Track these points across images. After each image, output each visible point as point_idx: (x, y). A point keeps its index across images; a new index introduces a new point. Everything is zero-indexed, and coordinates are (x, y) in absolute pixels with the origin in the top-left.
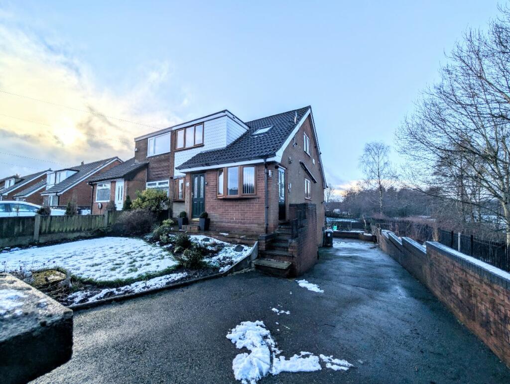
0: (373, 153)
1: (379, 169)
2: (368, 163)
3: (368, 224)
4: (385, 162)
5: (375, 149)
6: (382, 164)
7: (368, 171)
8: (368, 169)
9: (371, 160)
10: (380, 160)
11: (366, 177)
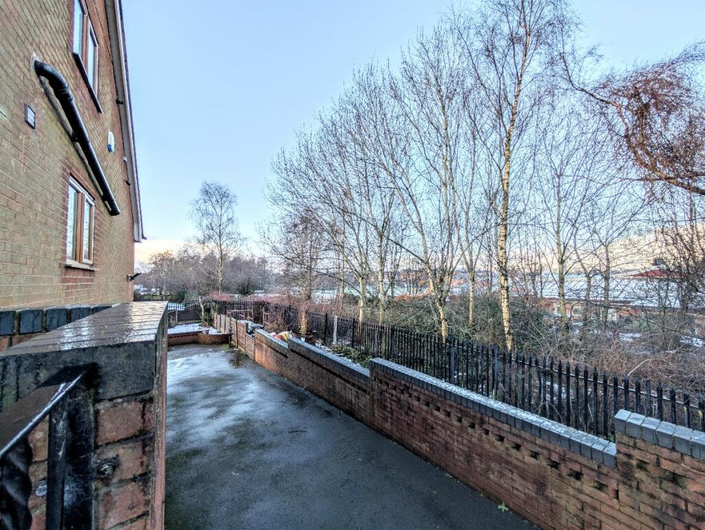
0: (214, 199)
1: (220, 225)
2: (206, 214)
3: (208, 310)
4: (230, 217)
5: (216, 195)
6: (224, 219)
7: (204, 225)
8: (205, 222)
9: (211, 209)
10: (223, 212)
11: (200, 235)
